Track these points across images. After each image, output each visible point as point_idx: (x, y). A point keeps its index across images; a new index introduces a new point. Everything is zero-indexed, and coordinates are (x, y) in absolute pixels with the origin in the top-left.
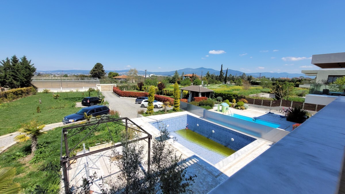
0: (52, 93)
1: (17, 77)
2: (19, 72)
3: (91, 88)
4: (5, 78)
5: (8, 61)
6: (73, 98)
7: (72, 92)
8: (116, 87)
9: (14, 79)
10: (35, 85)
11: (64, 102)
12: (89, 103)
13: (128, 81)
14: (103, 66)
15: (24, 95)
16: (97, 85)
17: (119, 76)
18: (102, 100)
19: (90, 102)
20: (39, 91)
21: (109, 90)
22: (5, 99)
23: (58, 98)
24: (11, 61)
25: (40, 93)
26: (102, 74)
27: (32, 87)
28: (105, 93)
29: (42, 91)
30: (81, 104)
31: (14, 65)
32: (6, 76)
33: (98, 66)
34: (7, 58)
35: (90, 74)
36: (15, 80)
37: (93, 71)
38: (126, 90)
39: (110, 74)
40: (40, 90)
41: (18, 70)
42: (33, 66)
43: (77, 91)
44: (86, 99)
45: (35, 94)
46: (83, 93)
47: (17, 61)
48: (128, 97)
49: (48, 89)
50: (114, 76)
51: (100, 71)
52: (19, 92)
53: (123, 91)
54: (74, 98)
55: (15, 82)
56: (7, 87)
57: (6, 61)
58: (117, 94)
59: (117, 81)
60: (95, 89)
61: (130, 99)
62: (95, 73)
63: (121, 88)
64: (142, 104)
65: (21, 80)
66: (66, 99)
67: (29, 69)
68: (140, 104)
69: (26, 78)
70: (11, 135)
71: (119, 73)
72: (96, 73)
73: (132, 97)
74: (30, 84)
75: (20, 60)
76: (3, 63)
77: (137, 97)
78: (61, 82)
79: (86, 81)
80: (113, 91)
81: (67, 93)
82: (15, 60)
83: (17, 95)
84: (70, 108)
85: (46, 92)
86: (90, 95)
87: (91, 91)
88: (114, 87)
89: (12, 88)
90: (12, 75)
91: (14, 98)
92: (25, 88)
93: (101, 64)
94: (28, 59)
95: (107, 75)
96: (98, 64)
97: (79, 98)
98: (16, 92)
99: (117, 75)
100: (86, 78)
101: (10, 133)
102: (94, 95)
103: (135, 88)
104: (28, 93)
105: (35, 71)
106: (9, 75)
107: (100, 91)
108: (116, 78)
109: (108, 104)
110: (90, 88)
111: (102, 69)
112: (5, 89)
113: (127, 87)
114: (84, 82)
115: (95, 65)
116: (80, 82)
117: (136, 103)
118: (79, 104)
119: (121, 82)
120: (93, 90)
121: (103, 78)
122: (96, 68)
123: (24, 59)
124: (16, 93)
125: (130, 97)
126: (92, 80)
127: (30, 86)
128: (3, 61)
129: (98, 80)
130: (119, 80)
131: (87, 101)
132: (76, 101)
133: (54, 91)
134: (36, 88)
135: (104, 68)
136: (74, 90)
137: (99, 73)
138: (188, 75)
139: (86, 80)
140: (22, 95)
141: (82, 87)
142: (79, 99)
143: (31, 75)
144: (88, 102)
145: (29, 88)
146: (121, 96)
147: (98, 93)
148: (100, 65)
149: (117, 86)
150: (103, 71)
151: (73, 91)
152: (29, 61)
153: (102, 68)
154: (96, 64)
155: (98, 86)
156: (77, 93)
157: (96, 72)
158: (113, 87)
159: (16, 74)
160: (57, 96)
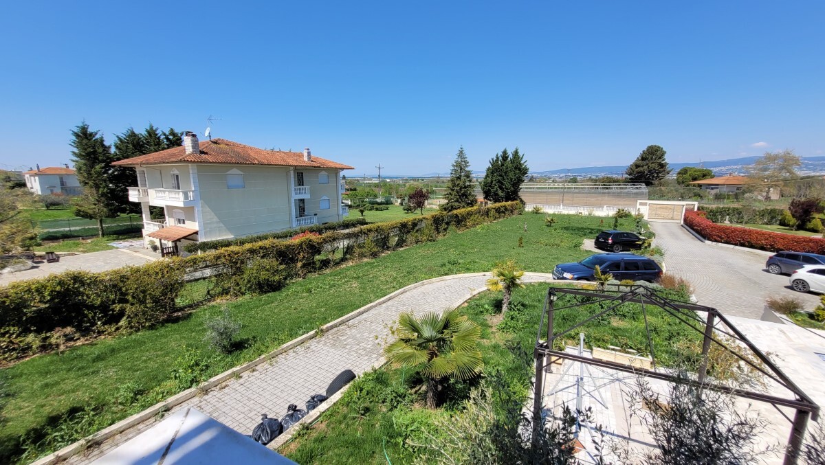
0: (545, 214)
1: (503, 185)
2: (507, 176)
3: (623, 210)
4: (490, 186)
6: (579, 229)
7: (579, 216)
8: (696, 209)
9: (499, 187)
10: (523, 198)
11: (561, 234)
12: (612, 244)
13: (747, 195)
14: (663, 153)
15: (507, 213)
16: (639, 201)
17: (713, 177)
18: (644, 243)
19: (614, 243)
20: (526, 209)
21: (672, 218)
22: (486, 219)
23: (552, 224)
24: (501, 158)
25: (528, 213)
26: (657, 173)
27: (518, 201)
28: (656, 226)
29: (530, 210)
30: (594, 244)
31: (502, 165)
32: (492, 182)
33: (653, 155)
34: (497, 155)
35: (626, 176)
36: (501, 188)
37: (634, 167)
38: (731, 221)
39: (684, 172)
40: (529, 208)
41: (506, 173)
42: (525, 164)
43: (590, 214)
44: (605, 235)
45: (520, 214)
46: (601, 220)
47: (507, 158)
48: (736, 245)
49: (539, 206)
50: (695, 179)
51: (655, 166)
52: (503, 209)
53: (719, 224)
54: (582, 228)
55: (500, 193)
56: (490, 200)
57: (495, 159)
58: (697, 231)
59: (701, 193)
60: (633, 213)
61: (744, 252)
62: (638, 173)
63: (714, 215)
64: (795, 276)
65: (507, 189)
66: (566, 228)
67: (520, 169)
68: (789, 275)
69: (514, 185)
70: (484, 275)
71: (715, 170)
72: (641, 172)
73: (752, 246)
74: (517, 195)
75: (511, 157)
76: (492, 161)
77: (777, 250)
78: (564, 192)
79: (614, 193)
80: (685, 220)
81: (569, 216)
82: (505, 157)
83: (499, 213)
84: (570, 248)
85: (536, 212)
86: (616, 226)
87: (621, 215)
88: (689, 211)
89: (495, 202)
90: (499, 181)
91: (495, 218)
92: (510, 203)
93: (659, 147)
94: (520, 154)
95: (673, 176)
96: (651, 148)
97: (592, 229)
98: (499, 208)
99: (706, 175)
100: (614, 186)
101: (484, 271)
102: (626, 227)
103: (773, 218)
104: (512, 211)
105: (526, 173)
106: (496, 180)
107: (646, 218)
108: (700, 186)
109: (662, 255)
110: (619, 210)
111: (660, 161)
112: (489, 202)
113: (739, 213)
114: (609, 193)
115: (644, 151)
116: (600, 193)
117: (768, 271)
118: (589, 244)
119: (718, 197)
120: (627, 215)
121: (660, 184)
122: (643, 159)
123: (516, 152)
124: (498, 210)
125: (743, 245)
126: (630, 189)
127: (516, 200)
128: (493, 159)
129: (644, 188)
130: (712, 189)
131: (608, 240)
132: (585, 235)
133: (549, 210)
134: (523, 203)
135: (666, 156)
136: (585, 212)
137: (649, 171)
139: (614, 188)
140: (505, 213)
141: (600, 206)
142: (591, 233)
143: (520, 181)
144: (610, 241)
145: (515, 202)
146: (709, 239)
147: (638, 223)
148: (656, 150)
149: (698, 209)
150: (662, 166)
151: (581, 213)
152: (521, 156)
153: (660, 158)
154: (645, 149)
155: (641, 204)
156: (591, 218)
157: (641, 169)
158: (686, 210)
159: (504, 179)
160: (552, 220)
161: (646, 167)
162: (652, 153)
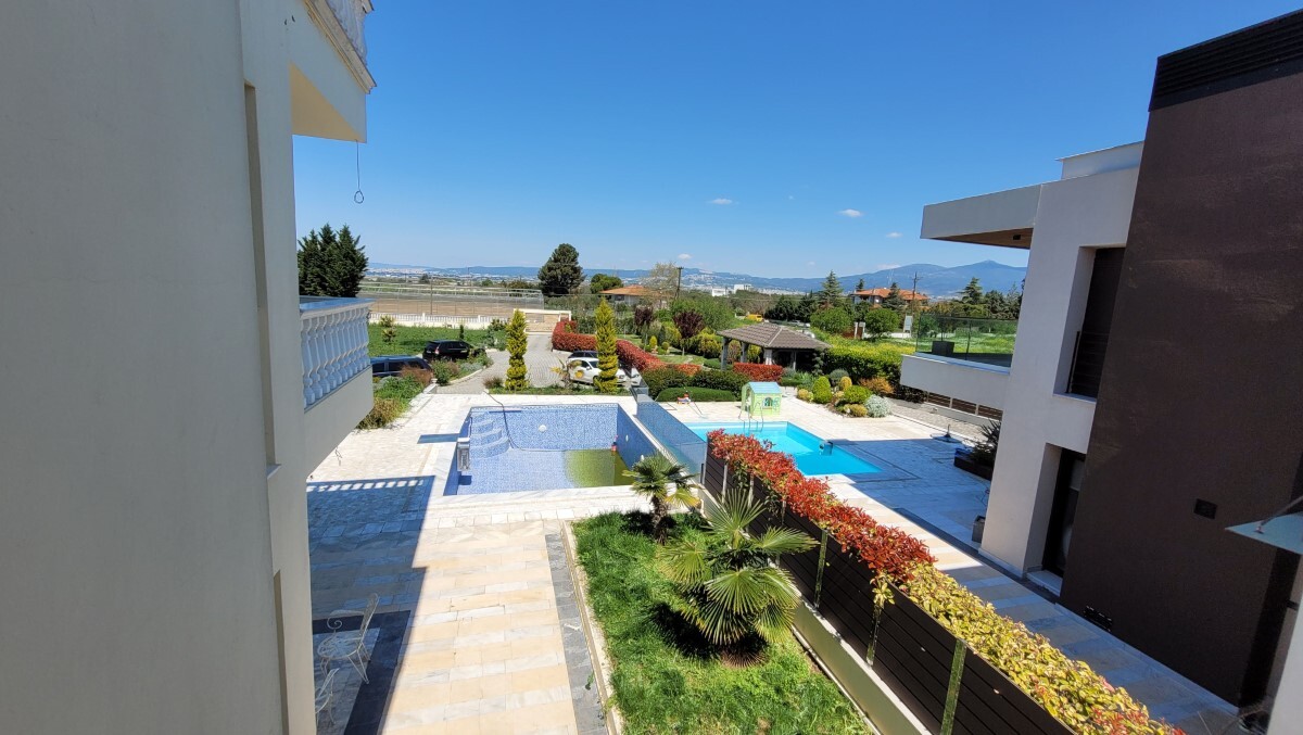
0: (400, 327)
1: (326, 281)
2: (331, 267)
3: (498, 322)
5: (314, 237)
7: (444, 329)
8: (568, 320)
9: (320, 285)
14: (576, 255)
17: (622, 286)
19: (441, 354)
20: (371, 321)
24: (320, 239)
25: (373, 326)
26: (572, 280)
29: (377, 322)
31: (323, 249)
33: (565, 254)
34: (313, 233)
35: (539, 281)
37: (547, 270)
39: (597, 279)
40: (375, 319)
41: (329, 261)
42: (362, 252)
44: (434, 345)
47: (331, 239)
49: (390, 316)
50: (606, 289)
51: (569, 270)
57: (309, 238)
62: (551, 278)
65: (332, 288)
67: (353, 260)
71: (625, 281)
72: (554, 277)
75: (338, 239)
76: (303, 243)
77: (576, 350)
80: (554, 331)
82: (327, 236)
85: (387, 324)
87: (496, 327)
88: (564, 321)
93: (571, 247)
94: (354, 236)
95: (587, 283)
96: (562, 246)
99: (616, 284)
100: (525, 292)
105: (365, 266)
106: (312, 274)
108: (608, 296)
110: (494, 320)
111: (573, 264)
115: (555, 251)
121: (577, 292)
122: (556, 260)
123: (346, 233)
128: (305, 239)
129: (539, 296)
130: (618, 300)
133: (405, 321)
135: (579, 259)
137: (563, 276)
138: (876, 292)
143: (356, 277)
144: (437, 352)
148: (568, 251)
149: (573, 319)
150: (576, 270)
151: (451, 326)
152: (355, 239)
153: (573, 260)
154: (557, 247)
157: (554, 273)
158: (561, 320)
159: (326, 273)
161: (558, 271)
162: (563, 254)
